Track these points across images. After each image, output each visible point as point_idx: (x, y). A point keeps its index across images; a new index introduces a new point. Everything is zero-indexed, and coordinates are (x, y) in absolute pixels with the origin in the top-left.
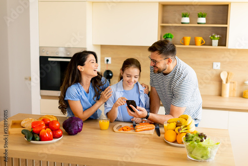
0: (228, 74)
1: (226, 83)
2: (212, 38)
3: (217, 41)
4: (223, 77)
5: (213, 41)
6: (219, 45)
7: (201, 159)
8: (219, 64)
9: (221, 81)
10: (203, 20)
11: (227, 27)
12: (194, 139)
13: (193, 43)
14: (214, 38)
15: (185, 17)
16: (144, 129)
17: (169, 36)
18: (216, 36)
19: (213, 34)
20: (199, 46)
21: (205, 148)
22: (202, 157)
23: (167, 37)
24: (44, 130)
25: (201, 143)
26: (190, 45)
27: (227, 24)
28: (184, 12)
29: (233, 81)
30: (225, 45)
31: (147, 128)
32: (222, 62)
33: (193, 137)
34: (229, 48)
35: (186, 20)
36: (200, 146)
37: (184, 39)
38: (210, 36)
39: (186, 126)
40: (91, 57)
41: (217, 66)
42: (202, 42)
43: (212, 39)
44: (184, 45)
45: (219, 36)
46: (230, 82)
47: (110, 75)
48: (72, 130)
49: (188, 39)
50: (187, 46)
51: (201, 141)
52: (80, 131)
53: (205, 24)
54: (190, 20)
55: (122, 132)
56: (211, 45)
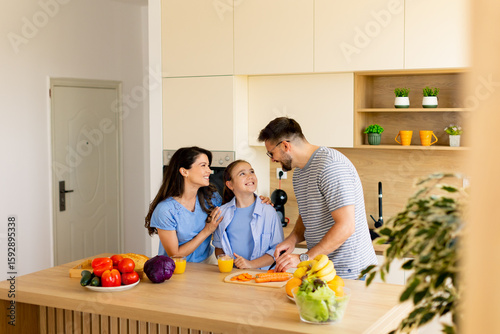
2: (448, 132)
3: (458, 137)
5: (450, 137)
6: (461, 145)
7: (315, 320)
10: (431, 101)
13: (417, 141)
14: (452, 132)
15: (400, 96)
16: (270, 279)
17: (375, 131)
19: (450, 125)
20: (428, 146)
21: (317, 302)
23: (371, 132)
24: (108, 272)
25: (311, 294)
26: (412, 144)
28: (400, 89)
31: (275, 278)
35: (403, 101)
36: (310, 298)
37: (400, 134)
38: (446, 129)
39: (317, 272)
40: (203, 158)
42: (433, 139)
43: (449, 134)
44: (401, 144)
45: (459, 129)
47: (282, 198)
48: (155, 274)
49: (407, 135)
50: (407, 146)
51: (313, 291)
52: (168, 277)
53: (436, 107)
54: (410, 102)
55: (236, 281)
56: (448, 145)
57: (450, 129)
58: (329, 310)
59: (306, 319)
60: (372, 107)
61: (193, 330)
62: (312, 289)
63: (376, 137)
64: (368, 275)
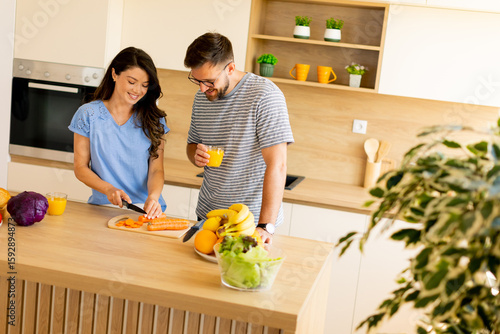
0: (380, 144)
1: (375, 161)
2: (350, 70)
3: (360, 77)
4: (370, 149)
5: (351, 76)
6: (363, 85)
7: (243, 286)
8: (365, 123)
9: (365, 157)
10: (335, 34)
11: (378, 52)
12: (234, 248)
13: (314, 77)
14: (354, 71)
15: (301, 25)
17: (269, 61)
18: (357, 68)
19: (353, 64)
20: (324, 84)
21: (248, 266)
22: (245, 283)
23: (264, 62)
26: (307, 80)
27: (379, 45)
29: (388, 160)
30: (373, 88)
32: (369, 121)
33: (233, 244)
34: (380, 92)
35: (304, 31)
36: (240, 260)
37: (296, 67)
38: (347, 67)
39: (236, 225)
41: (361, 127)
42: (331, 77)
43: (349, 73)
44: (296, 79)
45: (362, 68)
46: (383, 162)
49: (304, 70)
50: (302, 81)
51: (245, 252)
52: (39, 219)
53: (338, 41)
54: (311, 32)
55: (123, 228)
56: (348, 85)
57: (353, 68)
58: (261, 275)
59: (231, 283)
60: (263, 33)
61: (72, 291)
62: (242, 249)
63: (269, 68)
64: (344, 244)
